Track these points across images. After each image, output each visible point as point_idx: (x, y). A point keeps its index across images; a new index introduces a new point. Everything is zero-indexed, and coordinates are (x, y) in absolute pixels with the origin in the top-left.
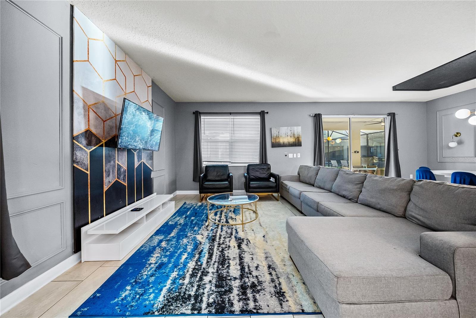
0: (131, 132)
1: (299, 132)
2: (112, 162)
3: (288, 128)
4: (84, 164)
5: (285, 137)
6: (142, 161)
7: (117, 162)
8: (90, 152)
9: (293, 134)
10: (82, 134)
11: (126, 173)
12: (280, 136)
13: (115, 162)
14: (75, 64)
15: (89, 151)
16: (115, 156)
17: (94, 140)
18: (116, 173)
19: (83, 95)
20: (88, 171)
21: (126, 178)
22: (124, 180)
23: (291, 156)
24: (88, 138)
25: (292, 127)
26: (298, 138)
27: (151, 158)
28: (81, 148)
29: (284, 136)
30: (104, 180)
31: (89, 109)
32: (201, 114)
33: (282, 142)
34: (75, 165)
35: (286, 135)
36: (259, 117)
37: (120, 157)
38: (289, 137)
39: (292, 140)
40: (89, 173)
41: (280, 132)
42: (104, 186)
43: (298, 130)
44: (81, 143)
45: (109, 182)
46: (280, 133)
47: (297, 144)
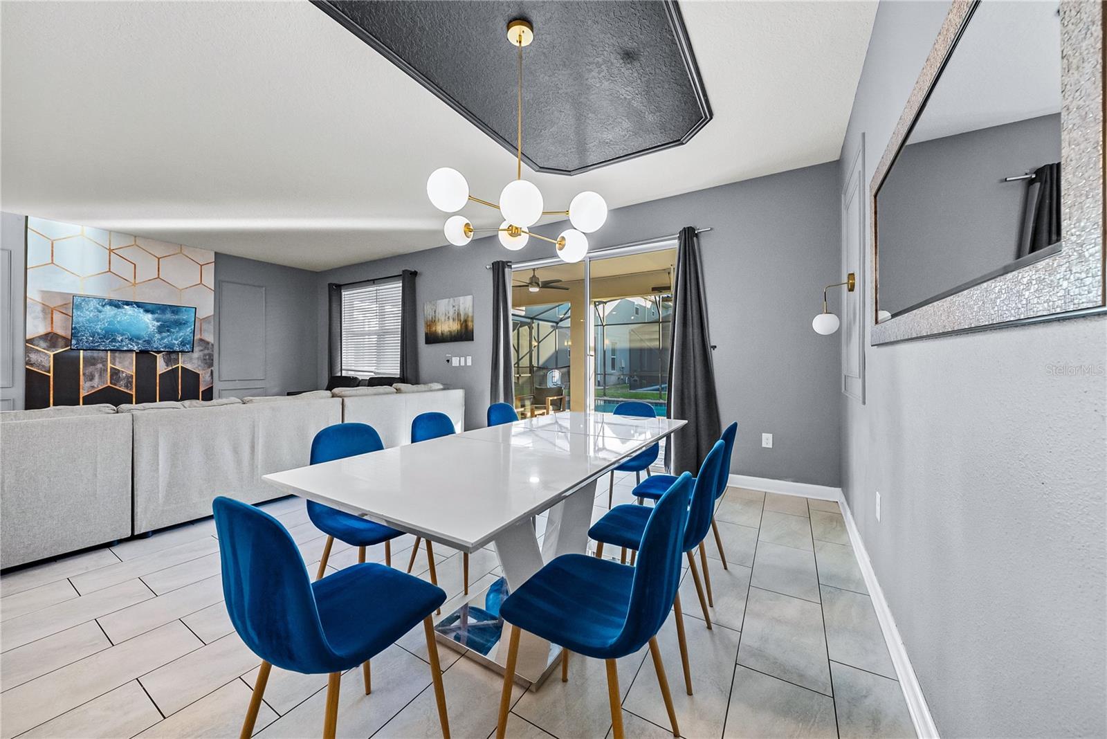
0: (100, 331)
1: (467, 306)
2: (100, 366)
3: (449, 301)
4: (43, 366)
5: (445, 320)
6: (180, 365)
7: (109, 365)
8: (54, 355)
9: (458, 315)
10: (41, 337)
11: (132, 379)
12: (437, 319)
13: (105, 366)
14: (28, 270)
15: (51, 354)
16: (107, 359)
17: (61, 342)
18: (109, 378)
19: (43, 298)
20: (50, 373)
21: (132, 385)
22: (127, 387)
23: (455, 362)
24: (50, 341)
25: (456, 299)
26: (466, 321)
27: (209, 361)
28: (37, 350)
29: (443, 320)
30: (81, 383)
31: (52, 311)
32: (342, 287)
33: (440, 332)
34: (27, 367)
35: (447, 317)
36: (401, 285)
37: (117, 360)
38: (451, 320)
39: (454, 327)
40: (51, 375)
41: (437, 311)
42: (81, 390)
43: (465, 304)
44: (37, 346)
45: (93, 387)
46: (437, 314)
47: (465, 335)
